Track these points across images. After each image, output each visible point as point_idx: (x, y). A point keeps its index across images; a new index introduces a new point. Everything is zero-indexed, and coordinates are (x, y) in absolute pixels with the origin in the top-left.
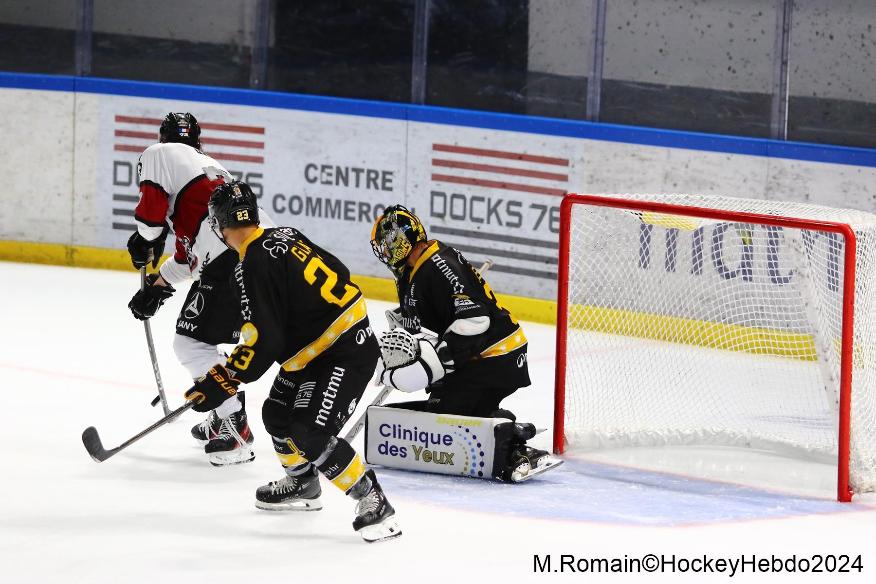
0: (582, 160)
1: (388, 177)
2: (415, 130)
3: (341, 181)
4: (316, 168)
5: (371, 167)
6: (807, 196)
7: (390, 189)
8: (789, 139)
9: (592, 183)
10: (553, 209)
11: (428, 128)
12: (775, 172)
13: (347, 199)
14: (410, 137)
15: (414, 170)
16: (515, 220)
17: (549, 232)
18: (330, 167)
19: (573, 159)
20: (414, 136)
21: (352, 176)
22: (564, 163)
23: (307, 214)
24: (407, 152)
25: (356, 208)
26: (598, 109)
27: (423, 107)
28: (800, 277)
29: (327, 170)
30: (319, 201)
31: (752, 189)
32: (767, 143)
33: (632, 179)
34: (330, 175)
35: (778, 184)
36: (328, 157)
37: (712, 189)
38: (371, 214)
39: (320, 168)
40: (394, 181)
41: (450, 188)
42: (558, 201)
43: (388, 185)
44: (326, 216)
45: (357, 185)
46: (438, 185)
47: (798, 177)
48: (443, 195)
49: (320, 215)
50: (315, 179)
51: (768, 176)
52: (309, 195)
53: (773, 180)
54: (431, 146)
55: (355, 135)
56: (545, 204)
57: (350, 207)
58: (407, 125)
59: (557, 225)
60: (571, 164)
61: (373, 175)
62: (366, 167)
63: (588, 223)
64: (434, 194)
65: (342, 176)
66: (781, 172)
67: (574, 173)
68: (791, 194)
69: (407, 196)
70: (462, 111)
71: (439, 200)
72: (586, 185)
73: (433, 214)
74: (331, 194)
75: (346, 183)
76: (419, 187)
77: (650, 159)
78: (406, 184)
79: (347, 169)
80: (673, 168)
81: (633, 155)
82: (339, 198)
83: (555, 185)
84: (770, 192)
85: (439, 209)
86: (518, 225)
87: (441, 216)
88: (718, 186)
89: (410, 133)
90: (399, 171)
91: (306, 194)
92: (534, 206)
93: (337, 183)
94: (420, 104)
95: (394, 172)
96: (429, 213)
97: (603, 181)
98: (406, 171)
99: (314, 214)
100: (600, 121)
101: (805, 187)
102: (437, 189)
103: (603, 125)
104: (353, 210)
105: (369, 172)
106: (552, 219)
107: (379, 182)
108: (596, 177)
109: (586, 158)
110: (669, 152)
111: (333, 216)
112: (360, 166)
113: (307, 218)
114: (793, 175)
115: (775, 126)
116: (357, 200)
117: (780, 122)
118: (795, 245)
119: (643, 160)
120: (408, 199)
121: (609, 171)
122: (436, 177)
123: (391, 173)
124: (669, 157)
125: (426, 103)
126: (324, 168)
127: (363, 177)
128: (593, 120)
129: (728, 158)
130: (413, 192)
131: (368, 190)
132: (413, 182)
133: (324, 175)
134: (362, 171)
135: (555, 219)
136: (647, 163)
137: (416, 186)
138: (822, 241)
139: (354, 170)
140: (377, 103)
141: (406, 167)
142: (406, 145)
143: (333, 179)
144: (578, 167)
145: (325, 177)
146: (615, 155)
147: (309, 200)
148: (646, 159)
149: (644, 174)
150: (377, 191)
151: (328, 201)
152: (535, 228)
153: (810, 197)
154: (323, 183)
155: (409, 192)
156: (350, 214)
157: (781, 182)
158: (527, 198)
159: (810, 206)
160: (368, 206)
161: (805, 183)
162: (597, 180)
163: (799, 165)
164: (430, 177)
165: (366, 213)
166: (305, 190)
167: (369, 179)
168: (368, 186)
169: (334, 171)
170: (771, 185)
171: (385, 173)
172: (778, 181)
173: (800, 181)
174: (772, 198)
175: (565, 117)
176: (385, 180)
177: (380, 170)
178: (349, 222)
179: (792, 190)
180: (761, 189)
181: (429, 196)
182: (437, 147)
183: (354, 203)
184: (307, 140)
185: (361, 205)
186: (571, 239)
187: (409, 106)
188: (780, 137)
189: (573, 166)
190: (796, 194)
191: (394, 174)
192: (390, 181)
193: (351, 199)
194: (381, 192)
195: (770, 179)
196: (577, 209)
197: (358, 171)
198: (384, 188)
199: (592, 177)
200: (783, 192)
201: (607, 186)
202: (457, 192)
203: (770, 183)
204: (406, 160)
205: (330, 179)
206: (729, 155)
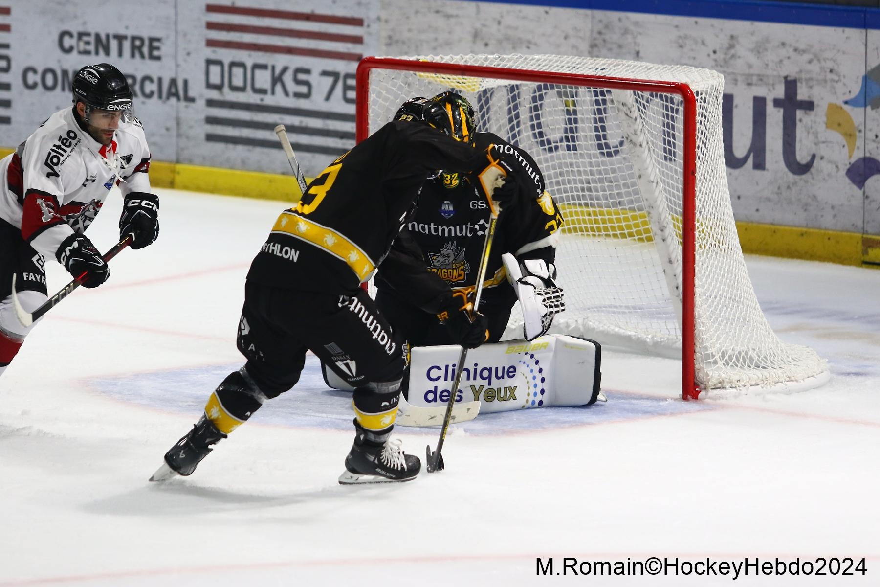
0: (379, 18)
1: (155, 44)
3: (101, 50)
4: (71, 35)
5: (136, 34)
6: (638, 53)
7: (158, 58)
9: (390, 44)
10: (347, 76)
12: (600, 27)
15: (185, 35)
16: (303, 89)
17: (343, 102)
18: (88, 34)
19: (368, 17)
21: (114, 44)
22: (358, 22)
23: (63, 89)
24: (176, 15)
28: (631, 145)
29: (85, 38)
31: (574, 45)
33: (436, 39)
34: (88, 43)
35: (604, 41)
36: (85, 23)
37: (528, 46)
39: (76, 35)
40: (163, 48)
41: (227, 56)
42: (353, 67)
43: (156, 53)
45: (120, 53)
46: (214, 52)
47: (626, 31)
48: (219, 63)
50: (71, 49)
51: (592, 31)
52: (65, 68)
53: (598, 36)
54: (204, 7)
56: (337, 70)
59: (352, 95)
60: (365, 24)
61: (138, 43)
62: (130, 33)
63: (388, 91)
64: (209, 62)
65: (102, 44)
66: (606, 26)
67: (370, 34)
68: (620, 51)
69: (177, 66)
71: (215, 70)
72: (385, 48)
73: (209, 86)
75: (107, 51)
76: (192, 55)
77: (457, 16)
78: (176, 51)
79: (108, 36)
80: (483, 25)
81: (437, 12)
83: (348, 49)
84: (596, 49)
85: (215, 79)
86: (307, 96)
87: (219, 88)
88: (536, 44)
90: (168, 37)
91: (61, 66)
92: (325, 73)
93: (97, 52)
95: (162, 38)
96: (204, 85)
97: (403, 42)
98: (176, 36)
101: (635, 43)
102: (213, 57)
105: (134, 38)
106: (346, 88)
107: (145, 50)
108: (395, 38)
109: (384, 16)
110: (478, 7)
112: (122, 32)
113: (63, 93)
114: (620, 29)
118: (625, 109)
119: (448, 16)
120: (179, 69)
121: (409, 30)
122: (211, 43)
123: (159, 40)
124: (478, 12)
126: (81, 35)
127: (127, 44)
129: (547, 12)
130: (185, 61)
131: (133, 60)
132: (185, 49)
133: (81, 44)
134: (125, 37)
135: (351, 88)
136: (453, 20)
137: (189, 54)
138: (656, 106)
139: (116, 37)
141: (176, 32)
142: (176, 7)
143: (92, 47)
144: (374, 27)
145: (82, 46)
146: (417, 12)
147: (65, 73)
148: (452, 16)
149: (450, 33)
150: (143, 61)
152: (328, 98)
153: (641, 54)
154: (80, 53)
155: (180, 61)
157: (607, 37)
158: (317, 65)
159: (638, 63)
160: (134, 78)
161: (634, 38)
162: (397, 41)
163: (627, 18)
164: (204, 43)
166: (59, 61)
167: (133, 48)
168: (133, 55)
169: (92, 39)
170: (596, 42)
171: (151, 40)
172: (603, 37)
173: (629, 36)
174: (598, 57)
176: (152, 48)
177: (146, 35)
179: (620, 46)
180: (584, 45)
181: (204, 64)
182: (211, 8)
184: (60, 3)
186: (370, 111)
189: (368, 26)
190: (625, 50)
191: (163, 40)
192: (158, 48)
194: (148, 61)
195: (595, 35)
196: (376, 75)
197: (120, 38)
198: (152, 57)
199: (390, 37)
200: (610, 49)
201: (409, 47)
202: (237, 59)
203: (595, 39)
204: (176, 24)
205: (88, 48)
206: (547, 8)
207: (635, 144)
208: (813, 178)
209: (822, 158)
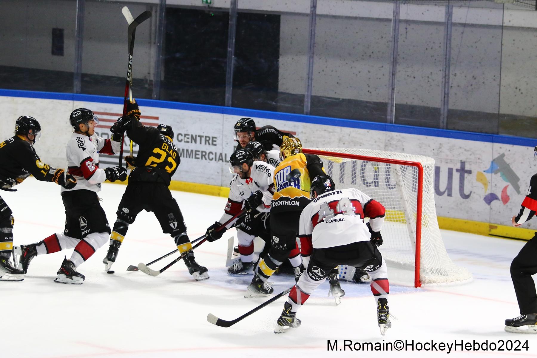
0: (302, 132)
1: (214, 139)
2: (227, 118)
4: (182, 135)
5: (207, 135)
6: (403, 149)
7: (215, 145)
8: (395, 123)
9: (306, 142)
11: (233, 117)
12: (389, 138)
13: (196, 150)
14: (224, 121)
15: (226, 136)
18: (188, 135)
19: (298, 132)
20: (226, 121)
21: (198, 139)
24: (223, 128)
25: (200, 153)
26: (309, 109)
27: (231, 108)
29: (187, 136)
31: (378, 146)
32: (385, 125)
33: (324, 141)
34: (188, 138)
35: (390, 144)
36: (187, 131)
37: (360, 145)
38: (207, 156)
40: (217, 141)
43: (214, 143)
44: (187, 157)
45: (201, 143)
47: (399, 140)
50: (181, 140)
51: (386, 140)
53: (388, 142)
55: (200, 120)
57: (197, 153)
58: (223, 116)
61: (208, 139)
62: (204, 135)
65: (194, 139)
66: (391, 138)
68: (396, 149)
74: (189, 147)
75: (196, 142)
77: (333, 132)
78: (223, 142)
79: (196, 136)
80: (343, 136)
81: (325, 130)
82: (192, 149)
84: (387, 147)
88: (363, 144)
89: (225, 119)
90: (219, 137)
93: (192, 142)
94: (229, 106)
97: (312, 142)
98: (223, 137)
100: (311, 114)
101: (402, 145)
103: (311, 116)
104: (198, 155)
105: (206, 137)
107: (210, 142)
108: (308, 140)
109: (304, 131)
110: (341, 129)
111: (189, 157)
112: (202, 134)
115: (389, 117)
116: (201, 150)
117: (392, 116)
119: (329, 132)
120: (223, 149)
121: (314, 137)
123: (216, 138)
124: (341, 131)
125: (232, 106)
126: (185, 135)
127: (203, 139)
128: (307, 114)
129: (368, 132)
130: (226, 146)
131: (206, 145)
132: (226, 142)
133: (186, 138)
134: (203, 136)
136: (331, 134)
137: (227, 144)
138: (410, 170)
139: (199, 136)
140: (210, 106)
141: (223, 135)
142: (223, 125)
143: (190, 140)
144: (300, 136)
145: (186, 140)
146: (317, 130)
148: (331, 132)
149: (330, 139)
150: (210, 146)
151: (187, 150)
153: (405, 150)
154: (185, 142)
155: (224, 146)
156: (197, 156)
157: (392, 143)
159: (403, 154)
160: (205, 152)
161: (402, 143)
162: (309, 141)
163: (400, 135)
165: (204, 156)
167: (206, 141)
168: (206, 144)
169: (190, 137)
170: (387, 144)
171: (213, 138)
172: (390, 142)
173: (400, 142)
174: (388, 151)
175: (294, 113)
176: (213, 141)
177: (211, 136)
178: (196, 160)
179: (396, 146)
180: (382, 146)
181: (233, 148)
183: (199, 151)
184: (178, 122)
185: (202, 152)
187: (224, 107)
188: (391, 122)
189: (298, 135)
190: (398, 148)
191: (217, 138)
192: (215, 141)
195: (387, 141)
197: (201, 137)
198: (213, 144)
199: (306, 140)
200: (392, 147)
201: (314, 144)
204: (223, 132)
205: (188, 140)
206: (368, 130)
207: (399, 186)
208: (470, 201)
209: (474, 193)
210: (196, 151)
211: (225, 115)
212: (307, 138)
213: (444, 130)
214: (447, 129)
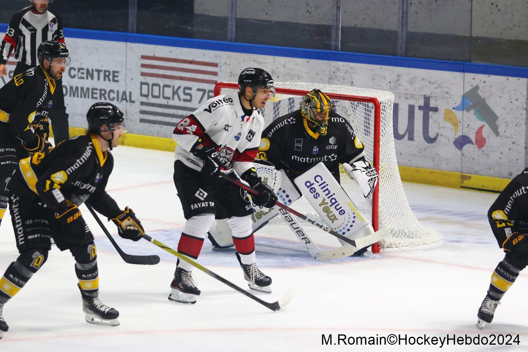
0: (226, 63)
1: (116, 74)
2: (131, 48)
3: (89, 77)
4: (75, 69)
5: (107, 69)
6: (352, 82)
7: (117, 81)
8: (341, 50)
9: (231, 76)
10: (210, 91)
11: (138, 46)
12: (334, 69)
13: (93, 87)
14: (128, 52)
15: (130, 70)
16: (188, 98)
18: (83, 69)
19: (220, 63)
20: (130, 51)
21: (95, 74)
22: (215, 65)
23: (70, 96)
24: (126, 60)
25: (98, 92)
26: (234, 35)
27: (135, 34)
29: (81, 71)
30: (77, 88)
31: (321, 79)
32: (329, 53)
34: (83, 73)
35: (336, 76)
36: (81, 64)
37: (299, 79)
38: (107, 95)
39: (77, 70)
40: (120, 76)
41: (151, 80)
42: (212, 87)
43: (116, 79)
44: (81, 97)
45: (99, 79)
46: (144, 78)
47: (347, 72)
48: (147, 84)
49: (78, 96)
50: (75, 76)
51: (330, 72)
52: (71, 85)
53: (333, 74)
54: (140, 57)
55: (97, 51)
56: (205, 88)
57: (95, 91)
58: (127, 45)
60: (219, 66)
61: (107, 73)
62: (103, 69)
64: (142, 83)
65: (90, 74)
66: (337, 69)
67: (221, 71)
68: (343, 81)
69: (126, 85)
70: (158, 37)
71: (145, 87)
72: (228, 78)
73: (142, 95)
74: (84, 84)
75: (92, 78)
76: (134, 80)
77: (264, 63)
78: (126, 78)
79: (93, 70)
80: (277, 68)
81: (254, 61)
82: (88, 86)
83: (210, 78)
84: (332, 80)
85: (145, 92)
86: (190, 101)
87: (147, 96)
88: (302, 77)
89: (128, 49)
90: (122, 71)
91: (70, 85)
92: (199, 90)
93: (87, 78)
94: (133, 33)
95: (119, 71)
96: (139, 94)
98: (126, 71)
99: (74, 96)
100: (236, 41)
101: (351, 77)
102: (144, 81)
103: (237, 43)
104: (96, 93)
105: (105, 71)
107: (111, 77)
108: (233, 73)
109: (228, 62)
110: (274, 58)
111: (85, 97)
112: (100, 68)
113: (70, 98)
114: (344, 70)
115: (333, 43)
116: (99, 87)
117: (337, 41)
118: (344, 110)
119: (260, 63)
120: (127, 87)
122: (143, 74)
123: (117, 72)
124: (274, 61)
125: (137, 33)
126: (79, 69)
127: (102, 74)
128: (231, 42)
129: (308, 62)
130: (130, 83)
131: (105, 82)
132: (130, 77)
133: (80, 74)
134: (101, 71)
136: (262, 65)
137: (132, 79)
139: (96, 70)
140: (109, 32)
141: (126, 69)
142: (126, 56)
143: (85, 76)
144: (223, 68)
145: (80, 75)
146: (244, 61)
147: (71, 88)
150: (110, 82)
151: (82, 89)
152: (200, 102)
153: (354, 83)
154: (79, 78)
155: (128, 82)
156: (95, 96)
157: (337, 74)
158: (195, 85)
159: (352, 88)
160: (105, 91)
161: (351, 75)
162: (234, 75)
163: (347, 65)
164: (140, 74)
165: (104, 95)
166: (69, 82)
167: (105, 76)
168: (105, 80)
169: (85, 71)
170: (332, 77)
171: (114, 72)
172: (335, 74)
173: (348, 74)
174: (332, 84)
175: (216, 39)
176: (114, 76)
177: (111, 70)
178: (94, 100)
179: (344, 79)
180: (326, 79)
181: (139, 84)
182: (143, 57)
183: (96, 89)
185: (101, 90)
187: (127, 34)
188: (336, 49)
189: (220, 67)
190: (346, 81)
191: (120, 73)
192: (117, 76)
193: (95, 87)
194: (112, 83)
195: (331, 73)
197: (99, 71)
198: (114, 80)
199: (231, 73)
200: (339, 80)
202: (155, 82)
203: (331, 75)
204: (126, 64)
205: (83, 76)
206: (308, 60)
208: (437, 145)
209: (442, 135)
210: (93, 89)
211: (128, 44)
212: (231, 71)
213: (403, 58)
214: (406, 56)
